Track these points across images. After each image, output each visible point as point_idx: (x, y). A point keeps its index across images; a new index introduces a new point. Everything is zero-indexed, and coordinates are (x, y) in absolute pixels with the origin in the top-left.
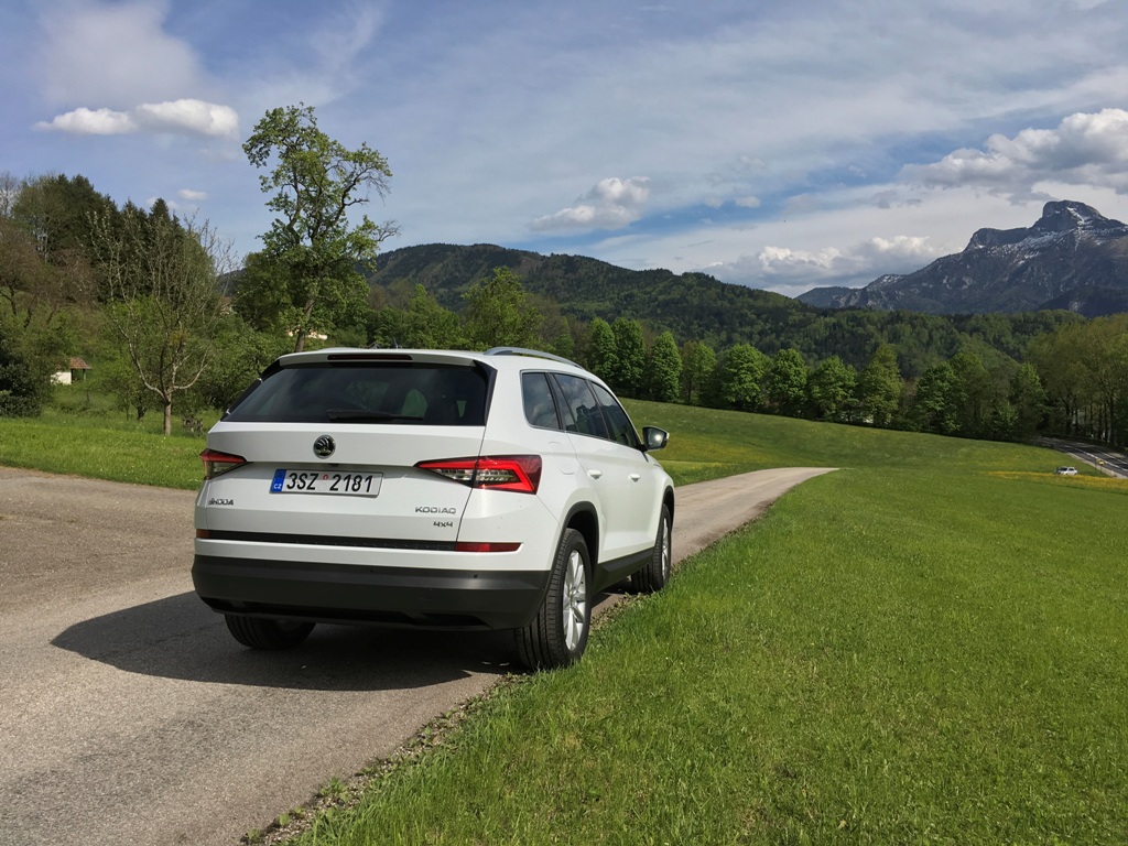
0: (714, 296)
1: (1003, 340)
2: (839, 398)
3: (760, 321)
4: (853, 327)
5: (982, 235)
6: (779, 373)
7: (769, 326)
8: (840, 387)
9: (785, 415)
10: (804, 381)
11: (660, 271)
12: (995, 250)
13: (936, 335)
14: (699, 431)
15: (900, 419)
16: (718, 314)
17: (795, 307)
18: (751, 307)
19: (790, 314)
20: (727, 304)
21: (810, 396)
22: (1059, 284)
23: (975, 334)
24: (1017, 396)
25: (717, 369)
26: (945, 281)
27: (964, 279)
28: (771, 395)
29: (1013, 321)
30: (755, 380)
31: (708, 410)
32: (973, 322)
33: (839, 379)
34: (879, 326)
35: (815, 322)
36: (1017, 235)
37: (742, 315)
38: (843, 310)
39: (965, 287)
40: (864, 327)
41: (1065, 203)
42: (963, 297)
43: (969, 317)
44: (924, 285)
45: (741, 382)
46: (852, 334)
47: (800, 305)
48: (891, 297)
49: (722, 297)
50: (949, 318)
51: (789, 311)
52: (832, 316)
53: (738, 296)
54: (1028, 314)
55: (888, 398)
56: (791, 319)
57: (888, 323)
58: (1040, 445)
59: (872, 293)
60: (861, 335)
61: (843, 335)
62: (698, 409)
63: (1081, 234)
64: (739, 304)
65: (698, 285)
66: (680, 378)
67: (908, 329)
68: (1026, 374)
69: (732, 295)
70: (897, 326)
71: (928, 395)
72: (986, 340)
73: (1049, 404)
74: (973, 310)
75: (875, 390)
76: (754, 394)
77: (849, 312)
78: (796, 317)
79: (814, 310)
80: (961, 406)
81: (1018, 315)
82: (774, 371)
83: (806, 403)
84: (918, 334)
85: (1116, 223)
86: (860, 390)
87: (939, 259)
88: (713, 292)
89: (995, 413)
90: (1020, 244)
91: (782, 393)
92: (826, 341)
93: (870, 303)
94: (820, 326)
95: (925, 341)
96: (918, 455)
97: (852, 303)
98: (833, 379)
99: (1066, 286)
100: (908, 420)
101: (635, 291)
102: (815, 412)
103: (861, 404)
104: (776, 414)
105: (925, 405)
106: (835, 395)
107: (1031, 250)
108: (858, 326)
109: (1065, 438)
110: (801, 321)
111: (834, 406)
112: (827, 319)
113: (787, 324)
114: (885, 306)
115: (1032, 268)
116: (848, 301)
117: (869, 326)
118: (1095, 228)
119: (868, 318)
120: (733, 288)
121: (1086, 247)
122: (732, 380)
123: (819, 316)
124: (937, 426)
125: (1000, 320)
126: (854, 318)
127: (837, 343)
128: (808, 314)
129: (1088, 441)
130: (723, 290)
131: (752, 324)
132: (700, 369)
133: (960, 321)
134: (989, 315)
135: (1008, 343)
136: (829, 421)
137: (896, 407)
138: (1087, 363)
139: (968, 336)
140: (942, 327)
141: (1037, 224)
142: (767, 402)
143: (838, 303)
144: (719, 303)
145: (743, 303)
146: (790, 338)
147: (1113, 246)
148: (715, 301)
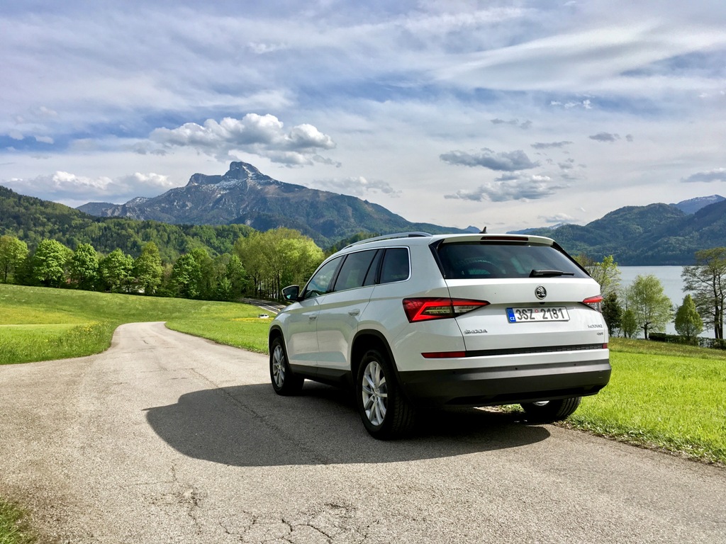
0: (12, 203)
1: (212, 241)
2: (122, 277)
3: (50, 223)
4: (118, 230)
5: (196, 177)
6: (78, 260)
7: (56, 227)
8: (123, 269)
9: (83, 289)
10: (97, 266)
12: (204, 187)
13: (172, 237)
14: (20, 302)
15: (162, 290)
16: (16, 217)
17: (76, 214)
18: (42, 213)
19: (73, 219)
20: (23, 210)
21: (101, 276)
22: (240, 209)
23: (195, 237)
24: (230, 274)
25: (29, 257)
26: (175, 204)
27: (187, 203)
28: (72, 276)
29: (216, 230)
30: (60, 265)
31: (24, 287)
32: (194, 230)
33: (121, 264)
34: (136, 229)
35: (91, 226)
36: (216, 179)
37: (35, 218)
38: (110, 218)
39: (187, 208)
40: (126, 230)
41: (241, 163)
42: (187, 214)
43: (192, 226)
44: (163, 205)
45: (48, 266)
46: (118, 234)
47: (80, 213)
48: (142, 211)
49: (19, 205)
50: (180, 226)
51: (72, 217)
52: (103, 222)
53: (32, 205)
54: (225, 226)
55: (154, 276)
56: (73, 223)
57: (142, 228)
58: (243, 302)
59: (130, 208)
60: (124, 235)
61: (112, 236)
62: (15, 286)
63: (250, 182)
64: (34, 211)
67: (155, 232)
68: (235, 261)
69: (27, 204)
70: (148, 230)
71: (180, 274)
72: (202, 241)
73: (246, 278)
74: (193, 222)
75: (146, 271)
76: (59, 275)
77: (116, 220)
78: (77, 221)
79: (90, 217)
80: (199, 281)
81: (219, 227)
82: (75, 258)
83: (98, 280)
84: (161, 236)
85: (267, 177)
86: (135, 272)
87: (171, 190)
88: (11, 201)
89: (219, 284)
90: (218, 185)
91: (81, 273)
92: (99, 239)
93: (128, 214)
94: (95, 228)
95: (165, 240)
96: (179, 312)
97: (116, 214)
98: (117, 264)
99: (243, 211)
100: (168, 290)
102: (104, 286)
103: (137, 280)
104: (76, 289)
105: (177, 281)
106: (119, 275)
107: (224, 189)
108: (122, 229)
109: (254, 298)
110: (81, 224)
111: (118, 282)
112: (100, 224)
113: (71, 226)
114: (138, 217)
115: (225, 200)
116: (113, 212)
117: (129, 230)
118: (257, 179)
119: (128, 225)
120: (27, 199)
121: (253, 190)
122: (42, 265)
123: (94, 221)
124: (185, 294)
125: (209, 229)
126: (119, 224)
127: (107, 240)
128: (86, 220)
129: (267, 299)
130: (20, 200)
131: (44, 225)
132: (15, 257)
133: (186, 229)
134: (203, 226)
135: (214, 243)
136: (115, 292)
137: (159, 282)
138: (266, 254)
139: (191, 238)
140: (176, 232)
141: (227, 174)
142: (69, 280)
143: (107, 214)
144: (17, 209)
145: (36, 209)
146: (73, 236)
147: (266, 190)
148: (13, 207)
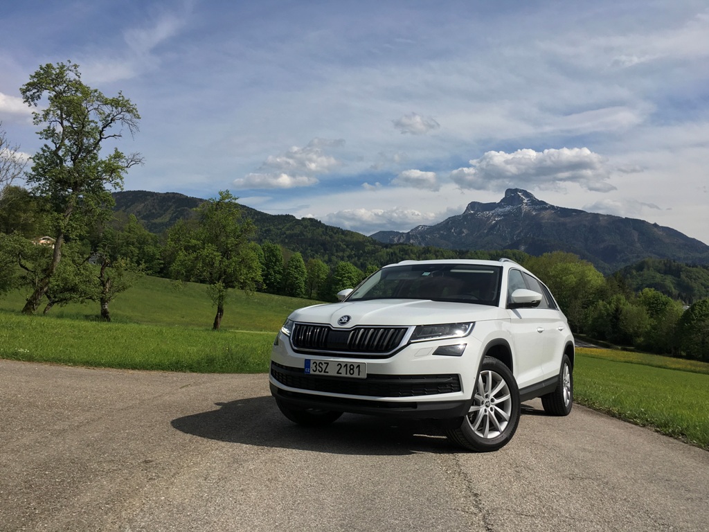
0: (321, 233)
3: (348, 249)
5: (473, 205)
7: (353, 252)
11: (288, 216)
12: (480, 214)
16: (323, 244)
17: (369, 241)
18: (343, 241)
19: (366, 246)
20: (328, 238)
22: (514, 235)
25: (329, 277)
26: (453, 231)
27: (463, 230)
29: (490, 255)
34: (417, 255)
35: (380, 251)
36: (491, 206)
37: (337, 245)
38: (396, 244)
39: (464, 235)
41: (516, 190)
42: (463, 240)
43: (467, 252)
44: (442, 232)
45: (343, 285)
47: (372, 240)
48: (424, 238)
49: (326, 234)
50: (456, 252)
51: (365, 244)
52: (390, 248)
53: (336, 234)
54: (498, 251)
56: (366, 249)
59: (413, 235)
63: (525, 208)
64: (336, 238)
65: (311, 225)
66: (305, 282)
69: (332, 233)
74: (468, 248)
77: (400, 246)
78: (370, 247)
79: (381, 244)
81: (493, 253)
85: (543, 203)
87: (449, 218)
88: (320, 230)
90: (493, 212)
93: (411, 241)
94: (384, 254)
97: (401, 241)
99: (517, 237)
101: (272, 227)
107: (499, 215)
108: (406, 255)
110: (372, 250)
112: (388, 250)
113: (364, 252)
114: (420, 244)
115: (500, 226)
116: (399, 239)
117: (412, 255)
118: (532, 205)
119: (412, 251)
120: (332, 228)
121: (528, 215)
123: (383, 247)
126: (403, 250)
128: (377, 246)
130: (326, 230)
131: (343, 251)
132: (318, 276)
134: (477, 251)
141: (502, 201)
143: (394, 241)
144: (324, 237)
145: (338, 238)
146: (366, 260)
147: (542, 215)
148: (321, 236)
